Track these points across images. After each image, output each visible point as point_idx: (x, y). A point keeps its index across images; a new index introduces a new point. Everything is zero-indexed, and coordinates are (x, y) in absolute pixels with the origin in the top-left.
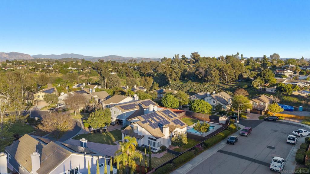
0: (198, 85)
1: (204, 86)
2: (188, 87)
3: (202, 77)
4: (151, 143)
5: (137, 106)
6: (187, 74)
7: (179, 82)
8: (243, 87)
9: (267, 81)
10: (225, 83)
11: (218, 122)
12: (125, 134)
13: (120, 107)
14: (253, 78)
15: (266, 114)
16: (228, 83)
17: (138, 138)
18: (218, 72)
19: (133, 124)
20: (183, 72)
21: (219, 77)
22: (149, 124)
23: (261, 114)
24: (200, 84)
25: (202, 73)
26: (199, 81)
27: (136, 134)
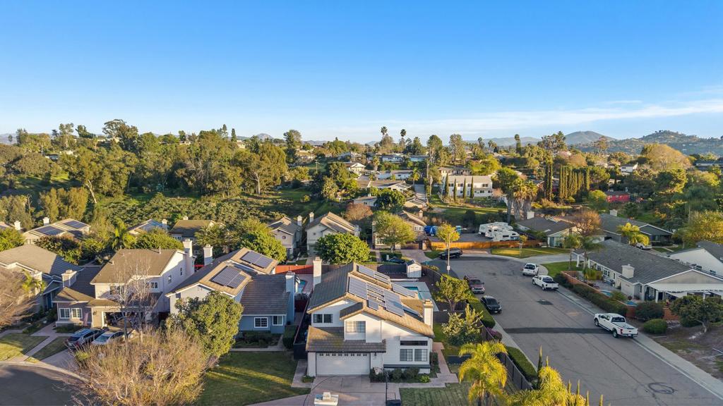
0: (189, 203)
1: (207, 205)
2: (166, 210)
3: (197, 183)
4: (408, 354)
5: (242, 273)
6: (149, 178)
7: (122, 199)
8: (302, 201)
9: (340, 185)
10: (255, 195)
11: (406, 276)
12: (317, 352)
13: (213, 282)
14: (306, 180)
15: (429, 246)
16: (261, 194)
17: (377, 350)
18: (240, 170)
19: (346, 316)
20: (134, 172)
21: (240, 180)
22: (385, 308)
23: (421, 248)
24: (195, 202)
25: (198, 174)
26: (187, 192)
27: (358, 344)
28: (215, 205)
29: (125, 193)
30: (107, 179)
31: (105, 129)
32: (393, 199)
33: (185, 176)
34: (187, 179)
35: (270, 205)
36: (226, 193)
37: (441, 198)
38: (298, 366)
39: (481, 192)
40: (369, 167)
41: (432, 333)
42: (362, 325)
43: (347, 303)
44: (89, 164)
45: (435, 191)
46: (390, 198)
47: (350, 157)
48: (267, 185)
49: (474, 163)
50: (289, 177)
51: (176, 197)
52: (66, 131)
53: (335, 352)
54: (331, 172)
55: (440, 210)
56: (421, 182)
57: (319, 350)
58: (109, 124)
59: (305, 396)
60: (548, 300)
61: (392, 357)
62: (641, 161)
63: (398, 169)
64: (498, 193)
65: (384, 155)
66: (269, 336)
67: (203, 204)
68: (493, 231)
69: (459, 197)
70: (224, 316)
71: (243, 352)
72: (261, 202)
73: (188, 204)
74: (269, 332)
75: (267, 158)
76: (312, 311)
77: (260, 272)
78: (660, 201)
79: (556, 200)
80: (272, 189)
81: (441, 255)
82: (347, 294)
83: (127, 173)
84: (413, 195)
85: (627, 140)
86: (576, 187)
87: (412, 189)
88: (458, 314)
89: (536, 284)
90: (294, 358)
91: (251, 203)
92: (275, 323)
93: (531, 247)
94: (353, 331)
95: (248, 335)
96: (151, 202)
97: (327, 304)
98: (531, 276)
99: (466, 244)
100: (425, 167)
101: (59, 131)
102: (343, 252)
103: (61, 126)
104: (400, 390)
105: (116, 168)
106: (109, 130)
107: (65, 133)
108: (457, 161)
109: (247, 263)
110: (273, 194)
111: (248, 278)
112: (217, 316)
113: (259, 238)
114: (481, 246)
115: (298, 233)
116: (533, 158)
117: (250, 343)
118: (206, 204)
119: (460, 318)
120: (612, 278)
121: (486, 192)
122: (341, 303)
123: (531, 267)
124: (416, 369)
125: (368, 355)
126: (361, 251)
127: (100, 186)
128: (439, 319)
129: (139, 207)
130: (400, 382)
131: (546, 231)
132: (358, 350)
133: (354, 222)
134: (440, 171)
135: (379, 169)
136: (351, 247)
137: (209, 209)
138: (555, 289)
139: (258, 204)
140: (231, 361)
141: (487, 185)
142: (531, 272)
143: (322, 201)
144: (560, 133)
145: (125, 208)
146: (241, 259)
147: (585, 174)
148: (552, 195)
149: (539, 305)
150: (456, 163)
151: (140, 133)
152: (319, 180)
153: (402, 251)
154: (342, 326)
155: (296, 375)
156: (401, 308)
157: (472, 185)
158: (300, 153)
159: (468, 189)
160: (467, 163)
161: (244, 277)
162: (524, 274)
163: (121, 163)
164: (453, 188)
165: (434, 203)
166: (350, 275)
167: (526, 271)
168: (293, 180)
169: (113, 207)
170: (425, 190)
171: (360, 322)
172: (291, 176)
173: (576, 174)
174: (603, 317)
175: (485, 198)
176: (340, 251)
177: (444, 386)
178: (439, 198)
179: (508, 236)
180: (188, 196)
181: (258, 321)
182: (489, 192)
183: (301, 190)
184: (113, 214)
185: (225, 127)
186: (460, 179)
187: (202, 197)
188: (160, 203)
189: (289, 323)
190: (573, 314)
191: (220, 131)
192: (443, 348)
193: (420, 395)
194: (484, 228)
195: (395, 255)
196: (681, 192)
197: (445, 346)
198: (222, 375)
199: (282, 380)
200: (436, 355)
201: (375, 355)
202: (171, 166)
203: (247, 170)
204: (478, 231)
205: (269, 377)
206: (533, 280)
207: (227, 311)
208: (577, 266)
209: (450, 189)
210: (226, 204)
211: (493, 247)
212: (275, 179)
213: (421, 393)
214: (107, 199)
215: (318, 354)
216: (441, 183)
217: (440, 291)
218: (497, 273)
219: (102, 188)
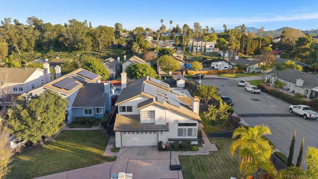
3: (70, 44)
4: (183, 131)
5: (77, 82)
6: (46, 42)
7: (33, 53)
8: (122, 54)
9: (141, 46)
10: (99, 51)
11: (176, 87)
12: (121, 132)
13: (54, 86)
14: (124, 44)
15: (187, 73)
16: (102, 50)
17: (162, 130)
18: (90, 38)
19: (142, 107)
20: (38, 39)
21: (91, 43)
22: (168, 102)
23: (182, 74)
24: (69, 54)
25: (70, 40)
26: (65, 49)
27: (150, 126)
28: (79, 55)
29: (34, 50)
30: (25, 42)
31: (27, 21)
32: (167, 52)
33: (63, 41)
34: (65, 43)
35: (106, 55)
36: (85, 50)
37: (190, 53)
38: (110, 140)
39: (209, 50)
40: (155, 38)
41: (199, 118)
42: (153, 113)
43: (142, 99)
44: (15, 35)
45: (187, 49)
46: (166, 51)
47: (146, 33)
48: (105, 46)
49: (205, 37)
50: (116, 42)
51: (60, 52)
52: (8, 21)
53: (135, 131)
54: (136, 39)
55: (190, 58)
56: (180, 45)
57: (122, 130)
58: (30, 19)
59: (112, 163)
60: (257, 99)
61: (173, 134)
62: (282, 37)
63: (169, 40)
64: (217, 50)
65: (162, 33)
66: (93, 120)
67: (73, 55)
68: (218, 65)
69: (198, 52)
70: (52, 107)
71: (75, 130)
72: (102, 54)
73: (66, 55)
74: (93, 118)
75: (104, 32)
76: (119, 104)
77: (89, 81)
78: (298, 52)
79: (245, 53)
80: (107, 48)
81: (193, 77)
82: (143, 93)
83: (34, 39)
84: (176, 51)
85: (270, 31)
86: (255, 47)
87: (176, 48)
88: (213, 106)
89: (247, 90)
90: (108, 135)
91: (97, 54)
92: (98, 112)
93: (238, 73)
94: (146, 117)
95: (79, 120)
96: (47, 54)
97: (129, 99)
98: (244, 86)
99: (205, 72)
100: (182, 38)
101: (4, 21)
102: (141, 73)
103: (5, 19)
104: (179, 157)
105: (29, 37)
106: (30, 22)
107: (7, 22)
108: (197, 36)
109: (81, 76)
110: (108, 51)
111: (81, 85)
112: (47, 108)
113: (93, 65)
114: (213, 73)
115: (118, 66)
116: (232, 35)
117: (81, 125)
118: (74, 55)
119: (215, 108)
120: (288, 86)
121: (211, 50)
122: (138, 99)
123: (243, 82)
124: (189, 141)
125: (157, 132)
126: (152, 73)
127: (22, 46)
128: (203, 109)
129: (41, 56)
130: (178, 151)
131: (246, 65)
132: (150, 130)
133: (147, 61)
134: (189, 40)
135: (160, 40)
136: (146, 71)
137: (76, 57)
138: (258, 93)
139: (100, 55)
140: (65, 137)
141: (212, 46)
142: (243, 84)
143: (132, 54)
144: (243, 25)
145: (34, 57)
146: (77, 74)
147: (259, 41)
148: (243, 51)
149: (253, 101)
150: (196, 37)
151: (44, 23)
152: (130, 43)
153: (173, 75)
154: (139, 114)
155: (108, 147)
156: (178, 102)
157: (205, 46)
158: (122, 34)
159: (203, 48)
160: (202, 37)
161: (78, 84)
162: (239, 86)
163: (31, 34)
164: (196, 48)
165: (186, 54)
166: (144, 82)
167: (240, 84)
168: (118, 44)
169: (28, 56)
170: (182, 49)
171: (151, 111)
172: (117, 42)
173: (255, 40)
174: (295, 107)
175: (211, 53)
176: (140, 73)
177: (208, 153)
178: (189, 53)
179: (227, 68)
180: (66, 51)
181: (86, 111)
182: (213, 49)
183: (121, 49)
184: (28, 60)
185: (86, 21)
186: (200, 43)
187: (73, 51)
188: (52, 55)
189: (107, 112)
190: (274, 106)
191: (84, 23)
192: (203, 127)
193: (193, 161)
194: (214, 64)
195: (169, 77)
196: (309, 47)
197: (204, 125)
198: (57, 147)
199: (98, 150)
200: (201, 131)
201: (162, 133)
202: (56, 36)
203: (95, 38)
204: (210, 66)
205: (89, 149)
206: (246, 88)
207: (55, 103)
208: (266, 81)
209: (194, 48)
210: (84, 55)
211: (219, 73)
212: (109, 43)
213: (194, 159)
214: (25, 53)
215: (123, 133)
216: (189, 46)
217: (200, 93)
218: (224, 85)
219: (22, 47)
